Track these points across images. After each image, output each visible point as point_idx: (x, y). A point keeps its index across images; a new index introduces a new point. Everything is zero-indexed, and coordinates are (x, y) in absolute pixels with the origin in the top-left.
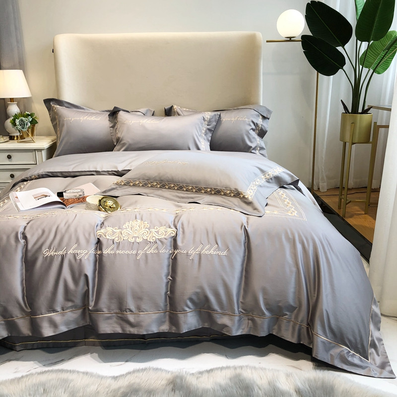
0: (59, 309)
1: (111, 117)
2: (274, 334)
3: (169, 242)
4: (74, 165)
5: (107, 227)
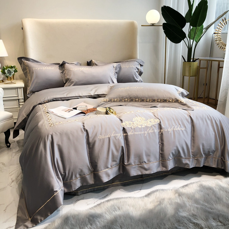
1: (60, 67)
4: (66, 94)
5: (125, 122)
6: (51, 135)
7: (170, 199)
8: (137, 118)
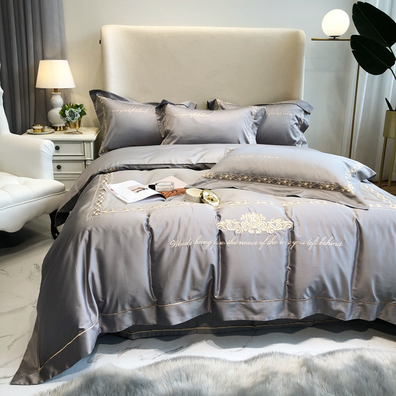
0: (186, 298)
1: (158, 110)
2: (381, 318)
3: (286, 234)
4: (149, 158)
5: (226, 220)
6: (89, 231)
7: (288, 375)
8: (249, 215)
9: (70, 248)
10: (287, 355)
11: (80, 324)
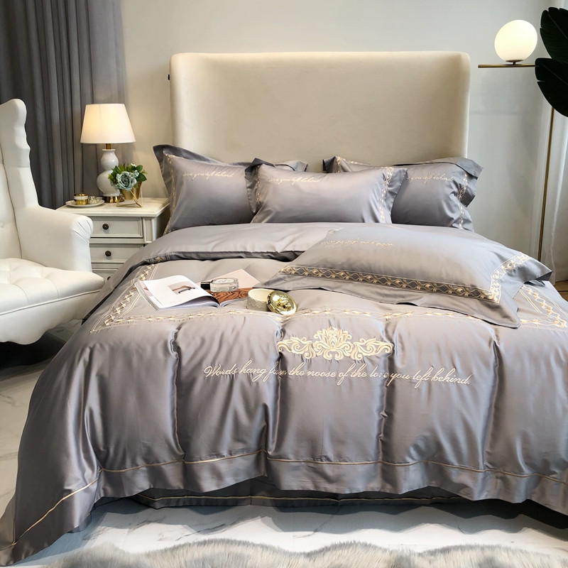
0: (225, 453)
1: (249, 173)
2: (534, 499)
3: (381, 362)
5: (292, 338)
6: (90, 348)
8: (329, 332)
9: (64, 372)
10: (375, 547)
11: (66, 483)
